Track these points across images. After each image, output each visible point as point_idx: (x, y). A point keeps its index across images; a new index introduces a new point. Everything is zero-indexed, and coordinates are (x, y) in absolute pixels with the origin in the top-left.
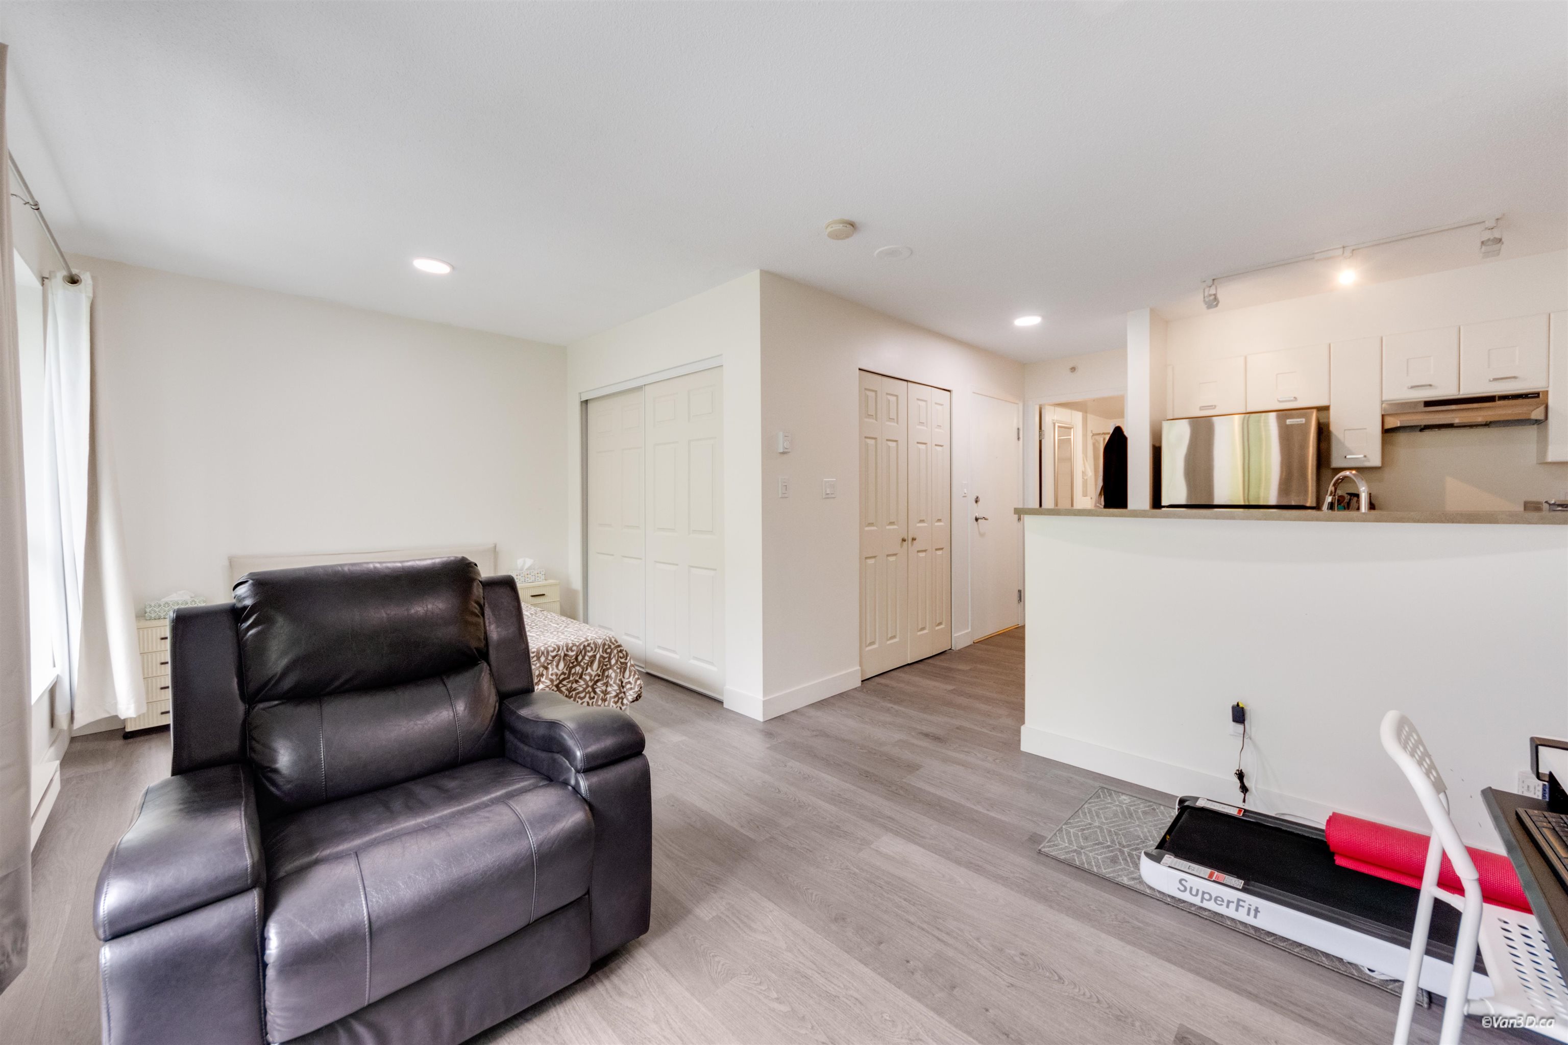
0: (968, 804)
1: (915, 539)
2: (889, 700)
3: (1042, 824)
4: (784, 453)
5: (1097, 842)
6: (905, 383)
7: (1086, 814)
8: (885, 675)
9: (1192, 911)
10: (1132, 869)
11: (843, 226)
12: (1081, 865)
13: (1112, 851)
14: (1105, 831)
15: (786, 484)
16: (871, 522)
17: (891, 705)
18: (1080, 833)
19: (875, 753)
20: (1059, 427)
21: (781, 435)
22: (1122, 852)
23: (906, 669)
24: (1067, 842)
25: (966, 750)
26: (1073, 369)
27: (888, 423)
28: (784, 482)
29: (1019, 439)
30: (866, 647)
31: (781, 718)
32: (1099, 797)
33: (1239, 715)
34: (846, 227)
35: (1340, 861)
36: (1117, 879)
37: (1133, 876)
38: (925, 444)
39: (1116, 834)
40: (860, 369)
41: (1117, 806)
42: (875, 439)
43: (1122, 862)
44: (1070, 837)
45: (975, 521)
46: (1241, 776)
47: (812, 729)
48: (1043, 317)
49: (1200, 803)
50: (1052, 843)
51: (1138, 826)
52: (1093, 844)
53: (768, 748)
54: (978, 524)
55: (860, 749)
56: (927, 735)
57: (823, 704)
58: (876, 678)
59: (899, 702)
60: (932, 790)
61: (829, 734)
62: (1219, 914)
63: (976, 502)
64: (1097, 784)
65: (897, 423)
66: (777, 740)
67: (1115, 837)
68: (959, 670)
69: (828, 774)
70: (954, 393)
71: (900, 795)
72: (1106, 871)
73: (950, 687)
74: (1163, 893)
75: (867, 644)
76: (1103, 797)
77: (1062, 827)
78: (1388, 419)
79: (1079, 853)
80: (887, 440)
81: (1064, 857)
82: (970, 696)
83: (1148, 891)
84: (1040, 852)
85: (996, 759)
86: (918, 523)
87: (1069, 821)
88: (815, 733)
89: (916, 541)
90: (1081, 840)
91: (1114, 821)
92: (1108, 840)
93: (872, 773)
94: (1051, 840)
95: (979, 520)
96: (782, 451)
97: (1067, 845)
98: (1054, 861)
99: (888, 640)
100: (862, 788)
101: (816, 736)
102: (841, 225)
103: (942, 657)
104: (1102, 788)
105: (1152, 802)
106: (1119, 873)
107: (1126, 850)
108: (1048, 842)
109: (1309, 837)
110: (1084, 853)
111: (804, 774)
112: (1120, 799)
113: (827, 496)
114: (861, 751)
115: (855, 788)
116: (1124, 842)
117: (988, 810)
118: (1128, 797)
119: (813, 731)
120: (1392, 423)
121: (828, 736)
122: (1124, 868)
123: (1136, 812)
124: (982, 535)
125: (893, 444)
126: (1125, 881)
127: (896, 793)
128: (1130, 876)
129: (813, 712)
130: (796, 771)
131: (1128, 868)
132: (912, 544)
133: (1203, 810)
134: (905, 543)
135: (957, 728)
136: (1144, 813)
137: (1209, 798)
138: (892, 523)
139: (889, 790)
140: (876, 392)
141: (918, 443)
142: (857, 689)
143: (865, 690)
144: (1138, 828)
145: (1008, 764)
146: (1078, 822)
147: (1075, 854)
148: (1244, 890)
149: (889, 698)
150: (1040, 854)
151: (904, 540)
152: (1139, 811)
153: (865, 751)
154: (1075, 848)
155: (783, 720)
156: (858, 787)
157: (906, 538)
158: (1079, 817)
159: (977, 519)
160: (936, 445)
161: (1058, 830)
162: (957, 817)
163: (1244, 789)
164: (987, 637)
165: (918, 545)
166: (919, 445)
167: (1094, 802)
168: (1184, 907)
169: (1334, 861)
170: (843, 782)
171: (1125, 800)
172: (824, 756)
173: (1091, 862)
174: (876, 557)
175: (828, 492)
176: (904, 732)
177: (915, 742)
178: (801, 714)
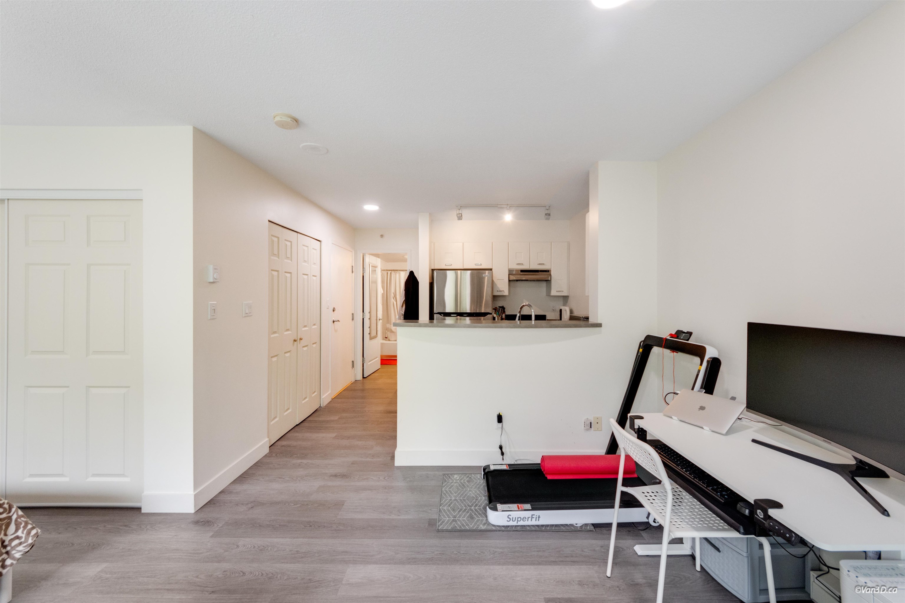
0: (386, 517)
1: (302, 339)
2: (296, 457)
3: (430, 511)
4: (213, 283)
5: (459, 509)
6: (296, 233)
7: (446, 495)
8: (284, 437)
9: (514, 529)
10: (481, 518)
11: (291, 120)
12: (460, 529)
13: (468, 512)
14: (459, 501)
15: (214, 308)
16: (275, 331)
17: (299, 461)
18: (449, 508)
19: (307, 504)
20: (372, 266)
21: (211, 267)
22: (472, 510)
23: (296, 429)
24: (447, 517)
25: (365, 477)
26: (382, 236)
27: (285, 260)
28: (213, 307)
29: (352, 272)
30: (271, 421)
31: (211, 503)
32: (446, 481)
33: (500, 419)
34: (293, 121)
35: (549, 477)
36: (479, 529)
37: (483, 522)
38: (307, 275)
39: (465, 500)
40: (269, 221)
41: (455, 482)
42: (278, 271)
43: (475, 516)
44: (447, 513)
45: (333, 323)
46: (501, 448)
47: (246, 503)
48: (380, 207)
49: (492, 468)
50: (441, 522)
51: (470, 491)
52: (458, 512)
53: (212, 537)
54: (334, 325)
55: (294, 505)
56: (336, 476)
57: (245, 477)
58: (278, 442)
59: (304, 456)
60: (359, 516)
61: (263, 502)
62: (523, 525)
63: (334, 311)
64: (441, 473)
65: (291, 261)
66: (218, 526)
67: (465, 503)
68: (333, 421)
69: (279, 538)
70: (323, 243)
71: (340, 530)
72: (472, 525)
73: (334, 435)
74: (499, 526)
75: (272, 420)
76: (448, 480)
77: (440, 509)
78: (510, 276)
79: (456, 521)
80: (285, 272)
81: (450, 527)
82: (349, 438)
83: (494, 528)
84: (438, 531)
85: (385, 477)
86: (303, 328)
87: (441, 503)
88: (250, 506)
89: (302, 340)
90: (452, 512)
91: (459, 493)
92: (463, 506)
93: (314, 521)
94: (439, 520)
95: (335, 322)
96: (212, 281)
97: (448, 519)
98: (447, 533)
99: (285, 412)
100: (312, 538)
101: (252, 508)
102: (290, 119)
103: (317, 414)
104: (444, 475)
105: (467, 474)
106: (478, 524)
107: (472, 508)
108: (439, 522)
109: (532, 469)
110: (458, 520)
111: (259, 547)
112: (455, 478)
113: (246, 315)
114: (295, 506)
115: (306, 540)
116: (470, 504)
117: (399, 516)
118: (457, 475)
119: (247, 504)
120: (513, 278)
121: (262, 504)
122: (478, 520)
123: (465, 482)
124: (336, 331)
125: (288, 275)
126: (482, 527)
127: (338, 530)
128: (483, 523)
129: (239, 488)
130: (250, 547)
131: (479, 518)
132: (300, 343)
133: (495, 471)
134: (295, 343)
135: (352, 464)
136: (468, 481)
137: (493, 464)
138: (288, 330)
139: (332, 530)
140: (278, 238)
141: (303, 274)
142: (268, 455)
143: (274, 455)
144: (470, 492)
145: (393, 478)
146: (445, 501)
147: (454, 523)
148: (533, 509)
149: (296, 456)
150: (439, 532)
151: (295, 341)
152: (466, 481)
153: (298, 506)
154: (452, 519)
155: (214, 504)
156: (309, 538)
157: (296, 339)
158: (444, 498)
159: (334, 322)
160: (313, 276)
161: (439, 511)
162: (385, 529)
163: (503, 454)
164: (338, 394)
165: (303, 343)
166: (303, 276)
167: (446, 485)
168: (510, 529)
169: (546, 478)
170: (295, 539)
171: (457, 477)
172: (268, 523)
173: (463, 524)
174: (278, 355)
175: (247, 312)
176: (320, 479)
177: (330, 484)
178: (229, 492)
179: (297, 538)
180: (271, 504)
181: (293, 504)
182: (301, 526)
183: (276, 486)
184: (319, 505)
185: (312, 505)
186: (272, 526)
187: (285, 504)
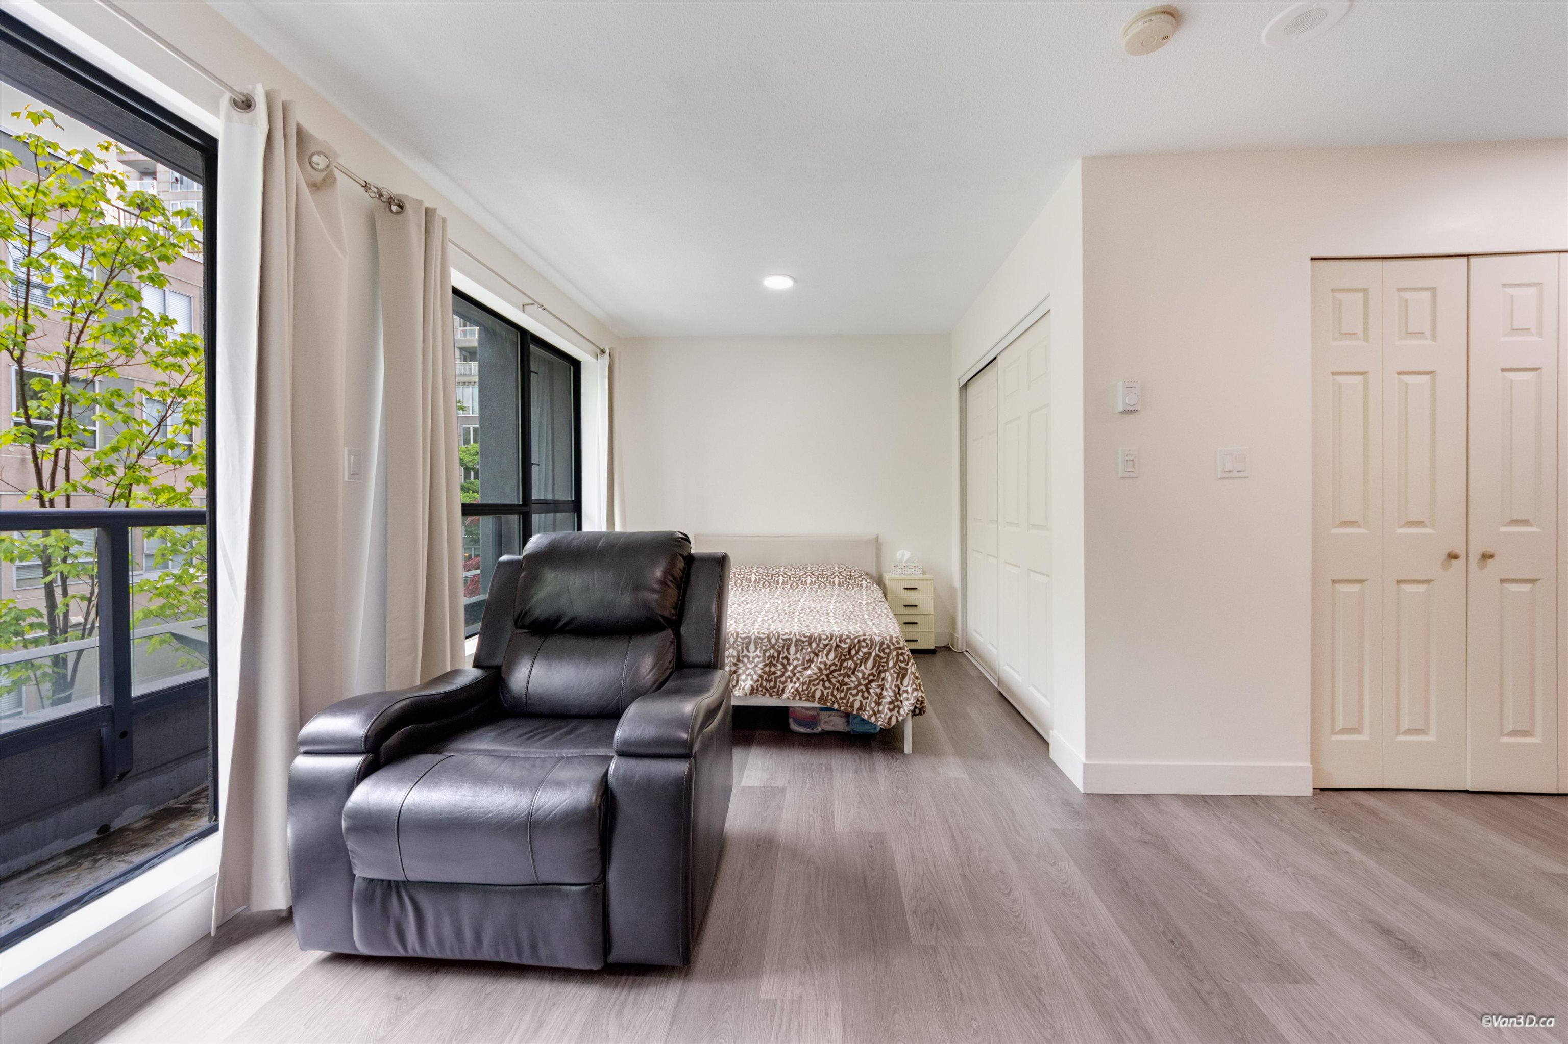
1: (1490, 557)
4: (1126, 412)
6: (1462, 261)
8: (1388, 794)
15: (1132, 458)
16: (1351, 519)
19: (1227, 913)
21: (1121, 386)
23: (1455, 797)
28: (1129, 455)
30: (1329, 733)
31: (1115, 797)
55: (1206, 893)
56: (1385, 932)
57: (1209, 802)
58: (1360, 793)
61: (1171, 848)
66: (1080, 826)
69: (1107, 906)
75: (1332, 729)
80: (1400, 374)
86: (1505, 525)
88: (1148, 838)
89: (1493, 559)
93: (1189, 943)
96: (1122, 410)
101: (1144, 843)
111: (1068, 888)
114: (1206, 898)
115: (1131, 948)
119: (1150, 833)
121: (1165, 850)
129: (1176, 808)
130: (1063, 878)
132: (1479, 564)
134: (1456, 562)
138: (1415, 524)
141: (1506, 370)
142: (1298, 799)
143: (1312, 806)
151: (1453, 556)
153: (1211, 900)
155: (1117, 802)
156: (1142, 950)
157: (1462, 552)
165: (1497, 568)
172: (1128, 877)
174: (1367, 580)
175: (1229, 467)
176: (1334, 905)
177: (1343, 931)
178: (1154, 803)
179: (1125, 932)
180: (1177, 860)
181: (1206, 891)
182: (1159, 925)
183: (1230, 848)
184: (1247, 934)
185: (1235, 921)
186: (1127, 885)
187: (1194, 879)
